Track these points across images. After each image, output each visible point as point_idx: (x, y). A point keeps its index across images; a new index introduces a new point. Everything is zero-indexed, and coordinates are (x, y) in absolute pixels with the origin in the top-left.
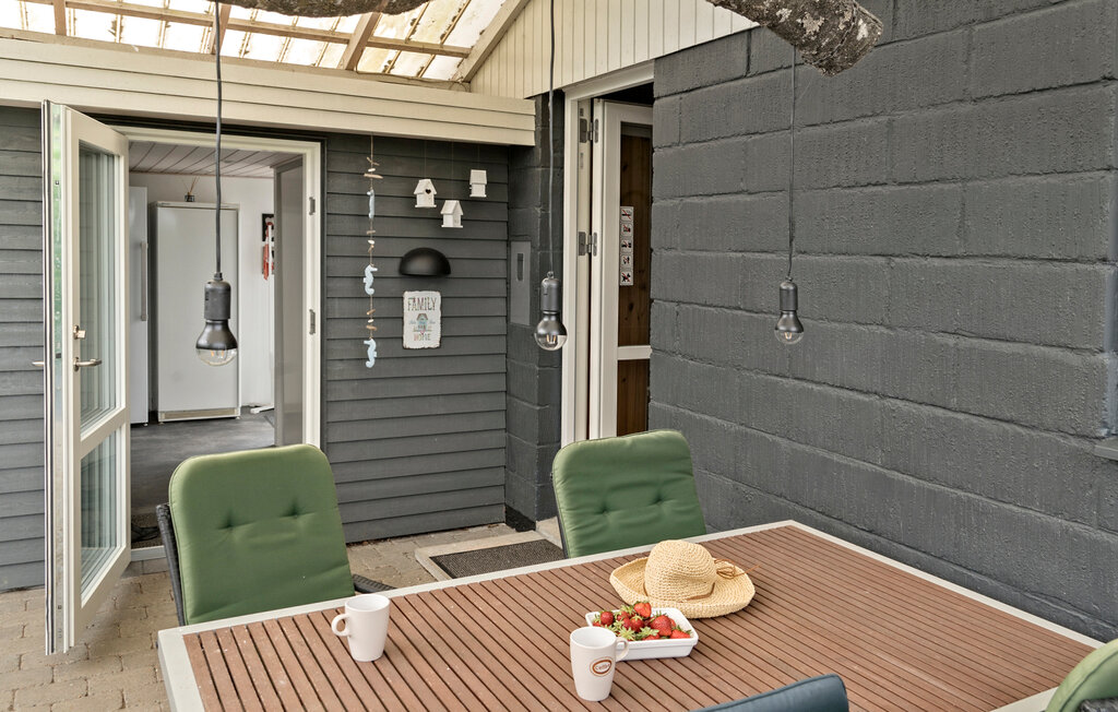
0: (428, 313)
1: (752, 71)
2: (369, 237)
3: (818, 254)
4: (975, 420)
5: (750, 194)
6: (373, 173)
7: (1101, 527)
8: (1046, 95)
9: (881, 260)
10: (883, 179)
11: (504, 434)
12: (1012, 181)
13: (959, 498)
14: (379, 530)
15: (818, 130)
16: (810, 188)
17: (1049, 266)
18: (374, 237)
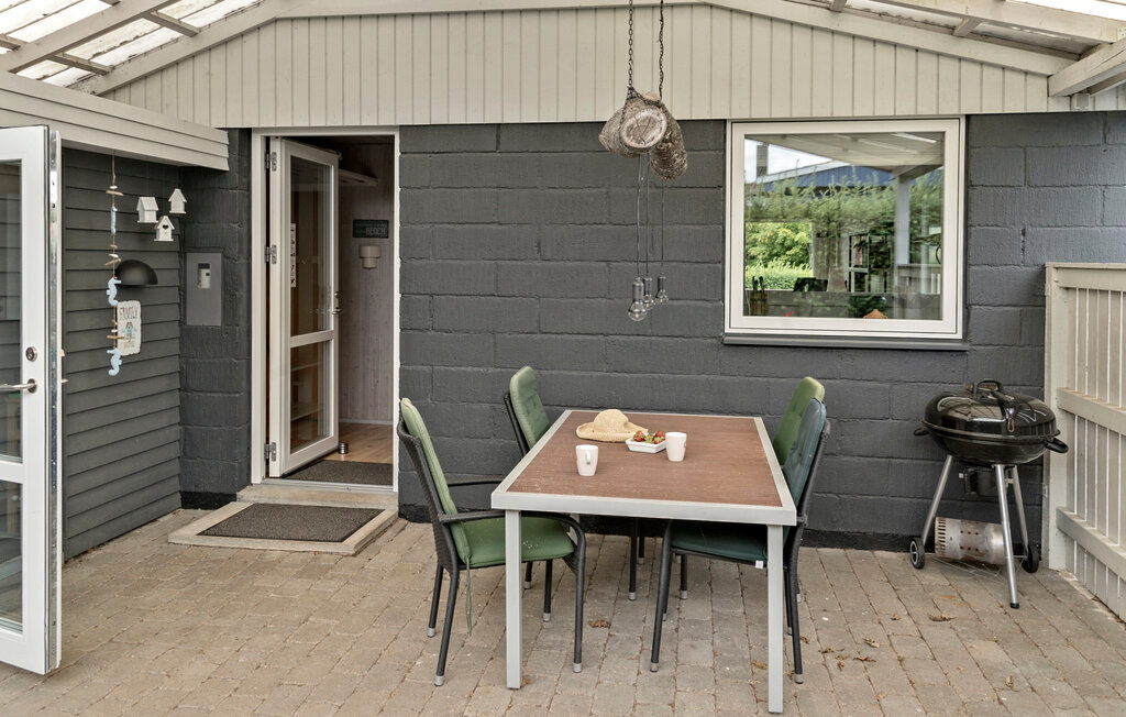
0: (133, 321)
1: (502, 148)
2: (111, 251)
3: (558, 261)
4: (661, 339)
5: (501, 224)
6: (115, 190)
7: (722, 374)
8: (693, 190)
9: (603, 264)
10: (604, 221)
11: (178, 428)
12: (677, 227)
13: (654, 378)
14: (100, 535)
15: (557, 191)
16: (551, 223)
17: (696, 265)
18: (117, 251)
